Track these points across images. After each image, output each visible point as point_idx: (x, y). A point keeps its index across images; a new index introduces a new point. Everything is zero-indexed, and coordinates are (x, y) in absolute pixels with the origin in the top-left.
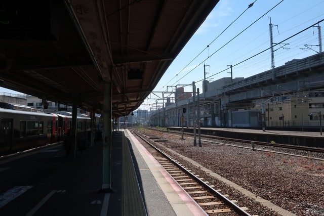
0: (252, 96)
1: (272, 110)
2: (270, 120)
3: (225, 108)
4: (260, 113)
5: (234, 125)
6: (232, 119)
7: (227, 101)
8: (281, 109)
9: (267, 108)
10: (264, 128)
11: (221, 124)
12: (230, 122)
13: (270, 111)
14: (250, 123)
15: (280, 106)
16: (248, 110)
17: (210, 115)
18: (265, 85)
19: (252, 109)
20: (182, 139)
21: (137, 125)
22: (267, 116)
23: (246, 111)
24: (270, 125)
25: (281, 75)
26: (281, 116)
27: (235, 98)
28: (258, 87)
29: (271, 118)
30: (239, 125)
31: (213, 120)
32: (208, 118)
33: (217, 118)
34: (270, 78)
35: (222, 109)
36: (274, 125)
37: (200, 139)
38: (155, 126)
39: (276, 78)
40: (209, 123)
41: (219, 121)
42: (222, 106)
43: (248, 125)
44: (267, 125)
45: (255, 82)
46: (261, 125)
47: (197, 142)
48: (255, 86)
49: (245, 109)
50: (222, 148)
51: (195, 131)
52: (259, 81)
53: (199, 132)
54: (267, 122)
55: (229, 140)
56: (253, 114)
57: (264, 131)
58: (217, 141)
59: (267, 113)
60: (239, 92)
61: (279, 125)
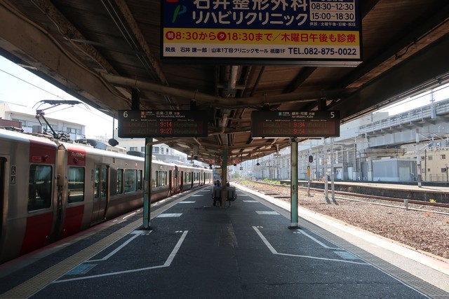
0: (402, 140)
1: (430, 158)
2: (428, 173)
3: (363, 155)
4: (414, 163)
5: (375, 179)
6: (372, 171)
7: (366, 146)
8: (444, 157)
9: (424, 155)
10: (420, 184)
11: (357, 177)
12: (369, 174)
13: (427, 160)
14: (398, 176)
15: (443, 153)
16: (396, 159)
17: (342, 165)
18: (422, 125)
19: (402, 158)
20: (309, 195)
21: (236, 177)
22: (423, 167)
23: (393, 159)
24: (428, 180)
25: (444, 112)
26: (445, 167)
27: (377, 142)
28: (410, 128)
29: (429, 170)
30: (382, 179)
31: (346, 171)
32: (337, 169)
33: (350, 169)
34: (427, 116)
35: (358, 156)
36: (434, 180)
37: (333, 196)
38: (263, 179)
39: (437, 115)
40: (340, 176)
41: (355, 173)
42: (357, 153)
43: (396, 179)
44: (424, 180)
45: (406, 120)
46: (415, 178)
47: (331, 199)
48: (407, 126)
49: (392, 157)
50: (365, 206)
51: (326, 186)
52: (412, 120)
53: (333, 187)
54: (423, 175)
55: (373, 198)
56: (402, 164)
57: (420, 187)
58: (357, 199)
59: (423, 162)
60: (383, 134)
61: (441, 180)
